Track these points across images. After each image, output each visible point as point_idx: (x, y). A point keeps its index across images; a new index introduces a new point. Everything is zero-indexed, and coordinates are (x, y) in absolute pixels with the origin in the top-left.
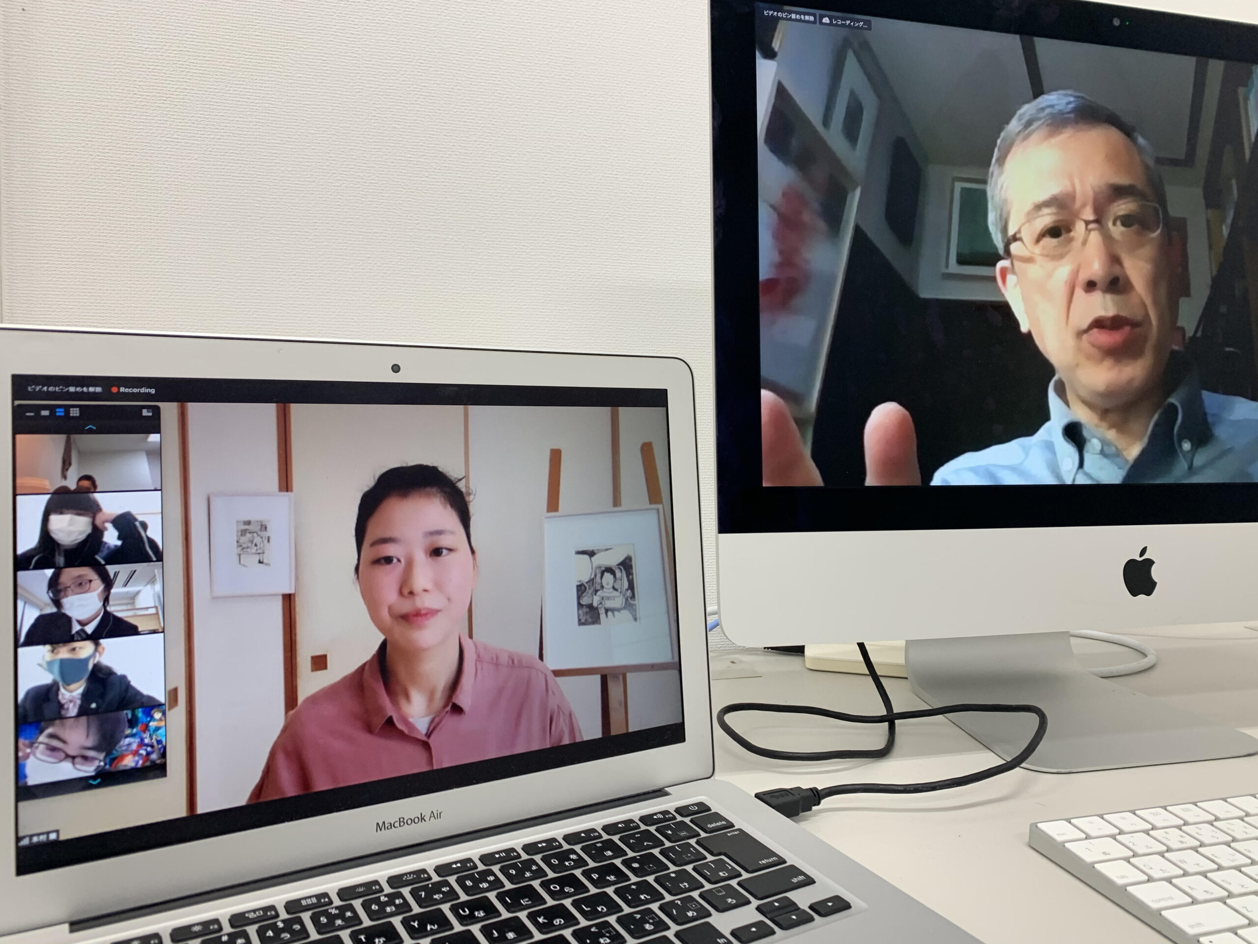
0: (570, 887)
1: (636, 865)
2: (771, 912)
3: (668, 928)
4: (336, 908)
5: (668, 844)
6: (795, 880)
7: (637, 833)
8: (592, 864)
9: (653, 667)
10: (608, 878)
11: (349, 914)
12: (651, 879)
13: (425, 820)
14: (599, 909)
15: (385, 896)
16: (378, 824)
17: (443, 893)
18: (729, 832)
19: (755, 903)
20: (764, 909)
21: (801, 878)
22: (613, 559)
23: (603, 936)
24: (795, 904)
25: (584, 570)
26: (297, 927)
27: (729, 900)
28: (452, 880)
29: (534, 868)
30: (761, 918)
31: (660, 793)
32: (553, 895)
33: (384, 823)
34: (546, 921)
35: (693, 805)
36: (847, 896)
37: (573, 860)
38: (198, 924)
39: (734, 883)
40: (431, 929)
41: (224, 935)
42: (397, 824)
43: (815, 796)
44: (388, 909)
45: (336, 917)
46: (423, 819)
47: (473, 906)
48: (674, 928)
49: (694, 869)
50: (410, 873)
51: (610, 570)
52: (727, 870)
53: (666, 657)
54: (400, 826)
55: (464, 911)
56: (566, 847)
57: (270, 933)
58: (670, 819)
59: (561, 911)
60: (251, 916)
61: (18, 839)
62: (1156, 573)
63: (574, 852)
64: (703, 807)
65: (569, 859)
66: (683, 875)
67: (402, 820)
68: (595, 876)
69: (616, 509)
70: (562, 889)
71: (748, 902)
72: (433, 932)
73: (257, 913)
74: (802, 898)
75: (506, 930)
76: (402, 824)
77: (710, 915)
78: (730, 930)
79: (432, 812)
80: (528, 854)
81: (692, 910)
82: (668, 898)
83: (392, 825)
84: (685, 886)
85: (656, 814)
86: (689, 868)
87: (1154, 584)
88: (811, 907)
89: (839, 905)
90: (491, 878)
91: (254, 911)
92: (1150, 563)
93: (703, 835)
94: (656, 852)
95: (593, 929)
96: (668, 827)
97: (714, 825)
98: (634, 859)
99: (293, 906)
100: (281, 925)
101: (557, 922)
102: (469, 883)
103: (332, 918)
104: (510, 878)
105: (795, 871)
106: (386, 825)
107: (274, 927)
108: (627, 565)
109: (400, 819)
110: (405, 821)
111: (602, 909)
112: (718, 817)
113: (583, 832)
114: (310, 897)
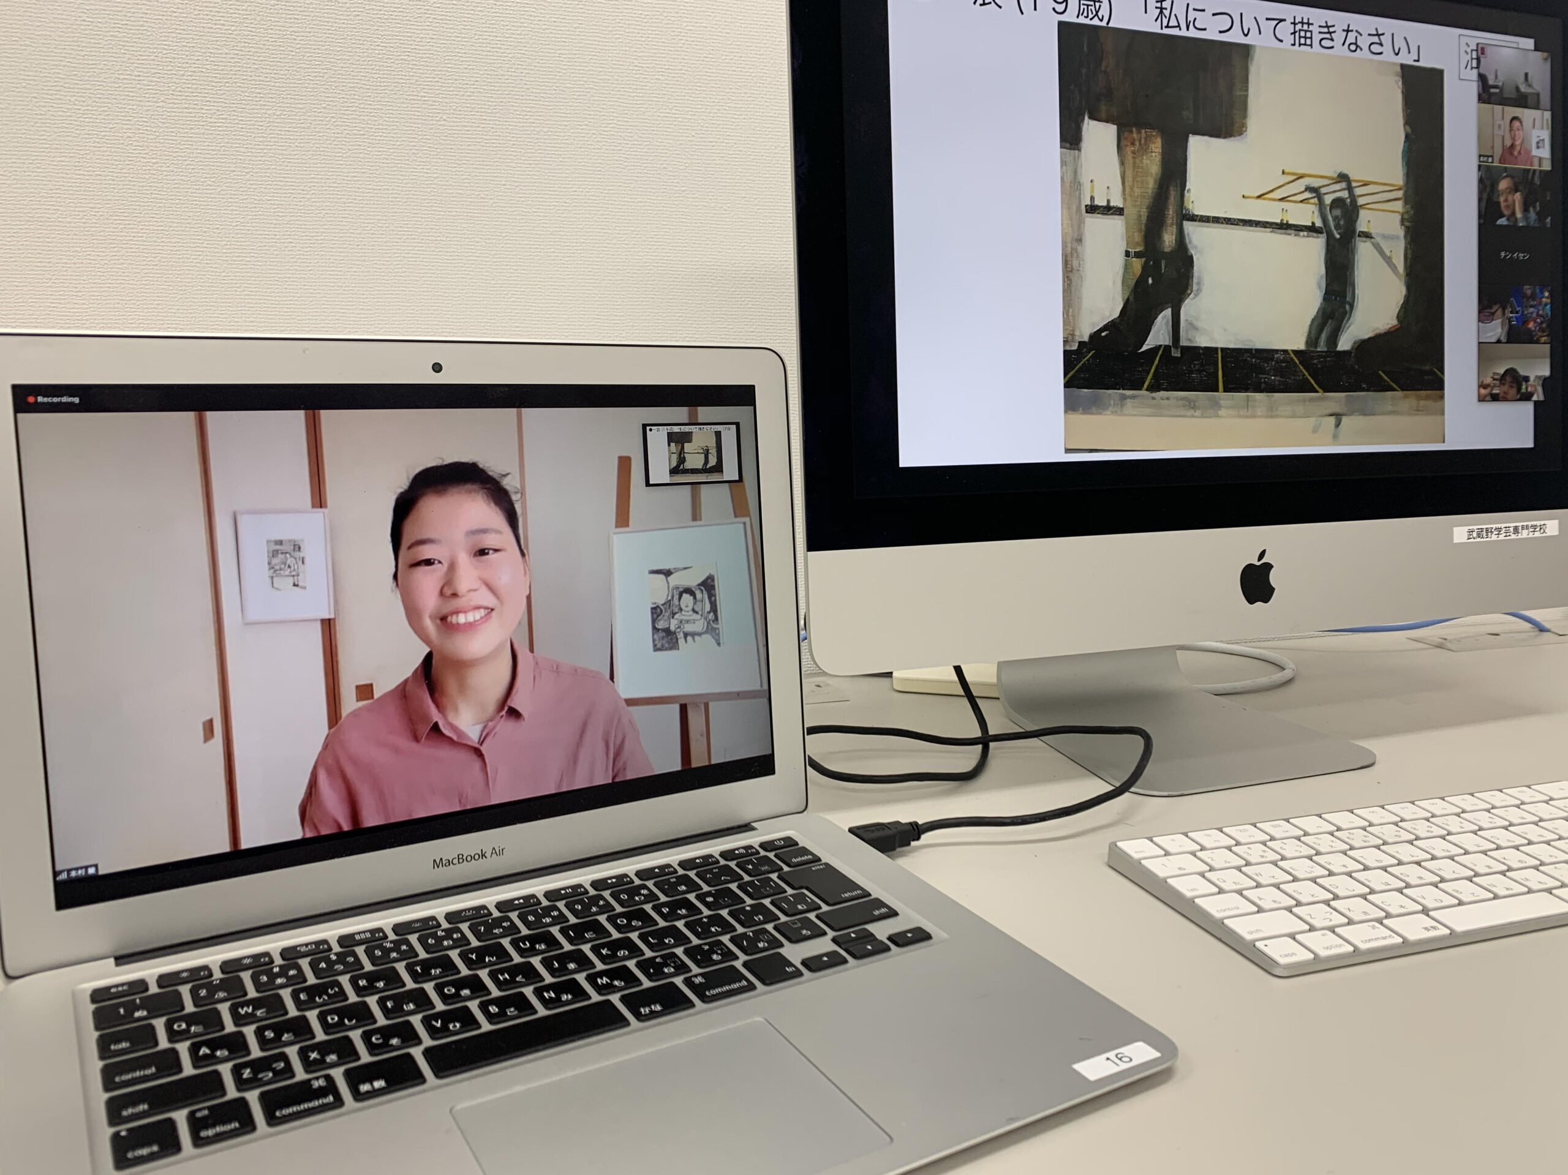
0: (638, 920)
1: (709, 899)
2: (844, 943)
3: (737, 958)
4: (391, 942)
5: (747, 878)
6: (876, 913)
7: (715, 868)
8: (663, 899)
9: (739, 695)
10: (679, 912)
11: (404, 947)
12: (724, 913)
13: (486, 857)
14: (667, 941)
15: (442, 931)
16: (435, 861)
17: (504, 928)
18: (814, 866)
19: (831, 934)
20: (840, 940)
21: (884, 910)
22: (692, 580)
23: (667, 965)
24: (872, 935)
25: (659, 591)
26: (351, 959)
27: (804, 932)
28: (514, 916)
29: (601, 903)
30: (835, 948)
31: (746, 827)
32: (619, 928)
33: (441, 859)
34: (609, 953)
35: (779, 840)
36: (928, 927)
37: (643, 895)
38: (248, 957)
39: (812, 916)
40: (490, 961)
41: (276, 966)
42: (455, 861)
43: (915, 831)
44: (445, 943)
45: (391, 950)
46: (483, 855)
47: (533, 939)
48: (743, 957)
49: (772, 903)
50: (469, 910)
51: (689, 591)
52: (806, 903)
53: (753, 684)
54: (459, 863)
55: (525, 944)
56: (637, 882)
57: (323, 965)
58: (752, 854)
59: (628, 944)
60: (303, 949)
61: (56, 874)
62: (1274, 578)
63: (645, 887)
64: (790, 842)
65: (640, 894)
66: (759, 909)
67: (460, 856)
68: (665, 910)
69: (698, 523)
70: (629, 922)
71: (825, 934)
72: (491, 964)
73: (309, 946)
74: (881, 930)
75: (567, 961)
76: (461, 861)
77: (782, 945)
78: (800, 960)
79: (494, 848)
80: (596, 889)
81: (763, 941)
82: (740, 930)
83: (450, 863)
84: (759, 919)
85: (738, 849)
86: (767, 902)
87: (1272, 590)
88: (890, 938)
89: (920, 936)
90: (556, 913)
91: (306, 945)
92: (1268, 567)
93: (786, 869)
94: (733, 886)
95: (658, 960)
96: (750, 862)
97: (799, 859)
98: (709, 894)
99: (347, 941)
100: (334, 957)
101: (621, 953)
102: (531, 918)
103: (386, 952)
104: (575, 913)
105: (879, 904)
106: (444, 863)
107: (327, 960)
108: (708, 585)
109: (458, 856)
110: (464, 858)
111: (670, 941)
112: (805, 851)
113: (658, 867)
114: (364, 932)
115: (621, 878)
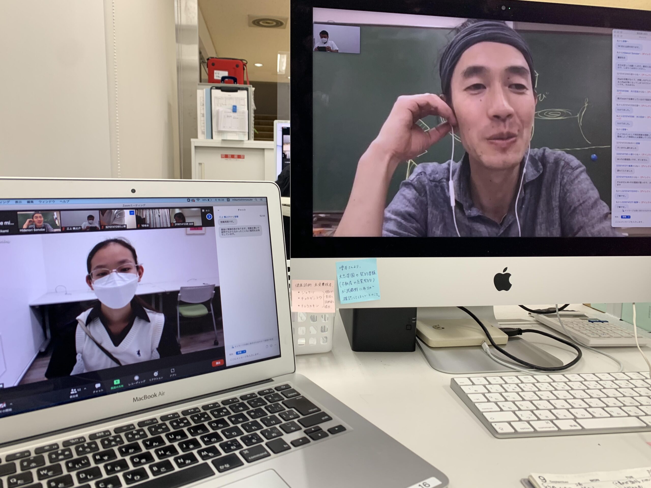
115: (215, 404)
